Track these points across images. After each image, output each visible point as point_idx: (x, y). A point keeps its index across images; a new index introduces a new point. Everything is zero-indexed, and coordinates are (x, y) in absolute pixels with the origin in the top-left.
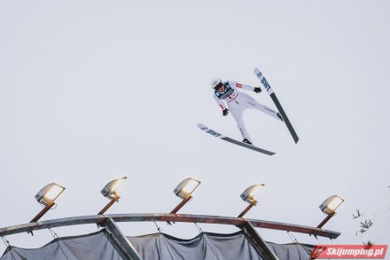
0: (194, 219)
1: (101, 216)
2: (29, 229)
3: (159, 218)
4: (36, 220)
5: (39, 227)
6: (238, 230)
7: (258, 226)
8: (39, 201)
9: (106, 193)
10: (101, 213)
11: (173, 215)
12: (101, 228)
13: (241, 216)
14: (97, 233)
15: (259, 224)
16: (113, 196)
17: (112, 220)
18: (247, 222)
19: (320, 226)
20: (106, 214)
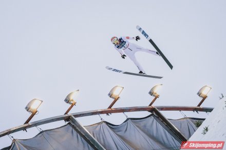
0: (122, 110)
1: (66, 115)
2: (24, 129)
3: (102, 112)
4: (27, 122)
5: (30, 126)
6: (150, 113)
7: (162, 110)
8: (28, 111)
9: (67, 101)
10: (66, 113)
11: (110, 109)
12: (67, 123)
13: (150, 105)
14: (65, 125)
15: (162, 109)
16: (72, 102)
17: (73, 117)
18: (154, 108)
19: (199, 105)
20: (70, 114)
